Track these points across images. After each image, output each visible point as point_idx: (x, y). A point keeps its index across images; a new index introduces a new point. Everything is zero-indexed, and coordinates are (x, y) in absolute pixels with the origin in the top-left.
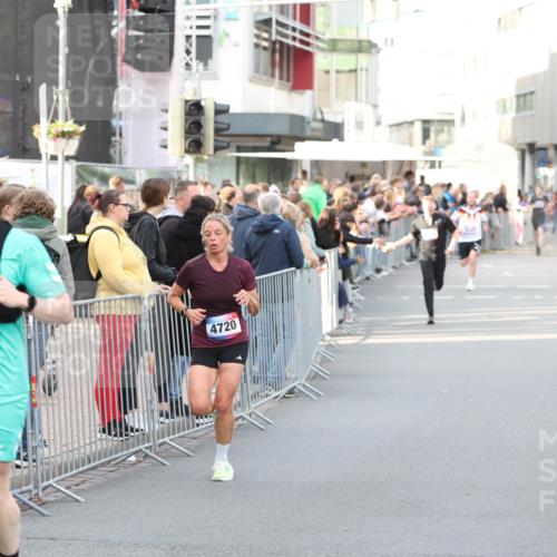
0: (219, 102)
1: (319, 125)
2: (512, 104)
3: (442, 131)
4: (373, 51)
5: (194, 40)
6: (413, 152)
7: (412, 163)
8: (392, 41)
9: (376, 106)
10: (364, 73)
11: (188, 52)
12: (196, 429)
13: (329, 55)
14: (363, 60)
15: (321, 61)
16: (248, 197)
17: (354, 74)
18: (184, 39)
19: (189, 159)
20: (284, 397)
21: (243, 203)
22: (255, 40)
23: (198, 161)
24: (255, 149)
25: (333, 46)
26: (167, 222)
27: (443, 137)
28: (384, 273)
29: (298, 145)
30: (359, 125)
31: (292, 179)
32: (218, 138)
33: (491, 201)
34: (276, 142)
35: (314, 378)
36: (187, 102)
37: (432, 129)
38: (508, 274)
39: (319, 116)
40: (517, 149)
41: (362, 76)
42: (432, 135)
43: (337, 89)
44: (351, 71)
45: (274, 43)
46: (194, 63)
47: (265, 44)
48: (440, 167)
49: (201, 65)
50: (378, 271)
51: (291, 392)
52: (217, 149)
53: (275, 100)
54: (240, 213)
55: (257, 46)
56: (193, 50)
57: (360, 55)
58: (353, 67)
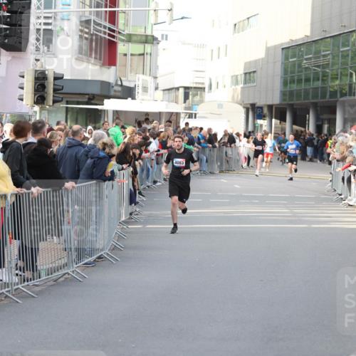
0: (57, 72)
1: (120, 89)
2: (241, 78)
3: (197, 95)
4: (155, 42)
5: (42, 31)
6: (178, 108)
7: (178, 114)
8: (167, 36)
9: (156, 78)
10: (149, 56)
11: (38, 40)
12: (39, 280)
13: (126, 45)
14: (148, 48)
15: (122, 48)
16: (75, 133)
17: (142, 57)
18: (35, 31)
19: (37, 108)
20: (95, 261)
21: (71, 137)
22: (80, 33)
23: (41, 109)
24: (78, 103)
25: (130, 39)
26: (28, 146)
27: (197, 98)
28: (158, 184)
29: (106, 101)
30: (145, 89)
31: (102, 122)
32: (56, 95)
33: (226, 140)
34: (92, 99)
35: (113, 249)
36: (36, 71)
37: (191, 93)
38: (237, 186)
39: (119, 83)
40: (244, 107)
41: (148, 58)
42: (190, 97)
43: (131, 66)
44: (140, 55)
45: (92, 35)
46: (41, 47)
47: (87, 36)
48: (195, 117)
49: (46, 48)
50: (155, 182)
51: (100, 258)
52: (54, 102)
53: (92, 71)
54: (69, 143)
55: (81, 37)
56: (41, 38)
57: (146, 45)
58: (142, 52)
